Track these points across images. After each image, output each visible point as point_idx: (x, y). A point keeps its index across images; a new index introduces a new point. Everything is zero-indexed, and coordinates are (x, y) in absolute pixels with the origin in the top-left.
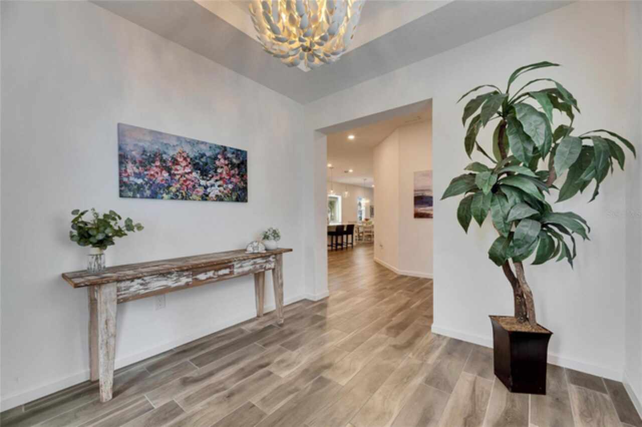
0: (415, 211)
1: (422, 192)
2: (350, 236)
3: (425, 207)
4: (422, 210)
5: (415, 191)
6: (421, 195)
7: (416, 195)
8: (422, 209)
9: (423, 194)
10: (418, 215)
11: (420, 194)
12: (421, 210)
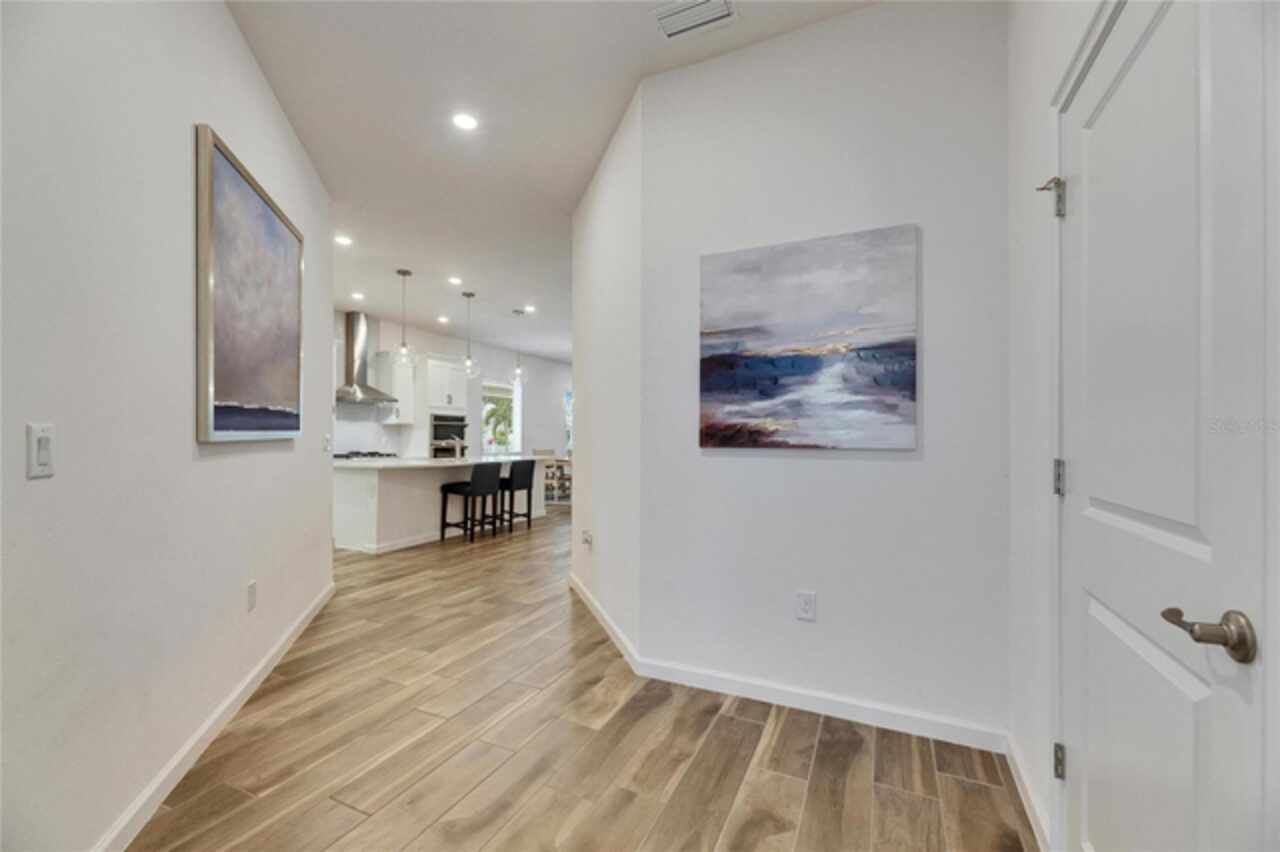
0: (703, 416)
1: (734, 339)
2: (521, 495)
3: (744, 401)
4: (731, 411)
5: (703, 334)
6: (727, 351)
7: (709, 353)
8: (729, 408)
9: (737, 344)
10: (715, 436)
11: (723, 346)
12: (730, 413)
